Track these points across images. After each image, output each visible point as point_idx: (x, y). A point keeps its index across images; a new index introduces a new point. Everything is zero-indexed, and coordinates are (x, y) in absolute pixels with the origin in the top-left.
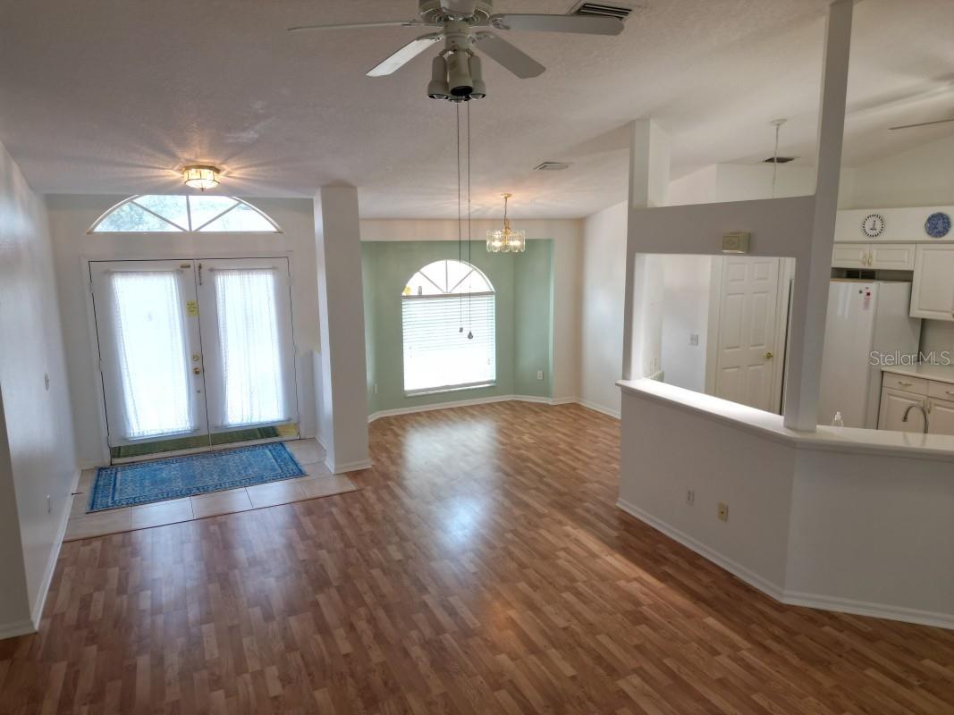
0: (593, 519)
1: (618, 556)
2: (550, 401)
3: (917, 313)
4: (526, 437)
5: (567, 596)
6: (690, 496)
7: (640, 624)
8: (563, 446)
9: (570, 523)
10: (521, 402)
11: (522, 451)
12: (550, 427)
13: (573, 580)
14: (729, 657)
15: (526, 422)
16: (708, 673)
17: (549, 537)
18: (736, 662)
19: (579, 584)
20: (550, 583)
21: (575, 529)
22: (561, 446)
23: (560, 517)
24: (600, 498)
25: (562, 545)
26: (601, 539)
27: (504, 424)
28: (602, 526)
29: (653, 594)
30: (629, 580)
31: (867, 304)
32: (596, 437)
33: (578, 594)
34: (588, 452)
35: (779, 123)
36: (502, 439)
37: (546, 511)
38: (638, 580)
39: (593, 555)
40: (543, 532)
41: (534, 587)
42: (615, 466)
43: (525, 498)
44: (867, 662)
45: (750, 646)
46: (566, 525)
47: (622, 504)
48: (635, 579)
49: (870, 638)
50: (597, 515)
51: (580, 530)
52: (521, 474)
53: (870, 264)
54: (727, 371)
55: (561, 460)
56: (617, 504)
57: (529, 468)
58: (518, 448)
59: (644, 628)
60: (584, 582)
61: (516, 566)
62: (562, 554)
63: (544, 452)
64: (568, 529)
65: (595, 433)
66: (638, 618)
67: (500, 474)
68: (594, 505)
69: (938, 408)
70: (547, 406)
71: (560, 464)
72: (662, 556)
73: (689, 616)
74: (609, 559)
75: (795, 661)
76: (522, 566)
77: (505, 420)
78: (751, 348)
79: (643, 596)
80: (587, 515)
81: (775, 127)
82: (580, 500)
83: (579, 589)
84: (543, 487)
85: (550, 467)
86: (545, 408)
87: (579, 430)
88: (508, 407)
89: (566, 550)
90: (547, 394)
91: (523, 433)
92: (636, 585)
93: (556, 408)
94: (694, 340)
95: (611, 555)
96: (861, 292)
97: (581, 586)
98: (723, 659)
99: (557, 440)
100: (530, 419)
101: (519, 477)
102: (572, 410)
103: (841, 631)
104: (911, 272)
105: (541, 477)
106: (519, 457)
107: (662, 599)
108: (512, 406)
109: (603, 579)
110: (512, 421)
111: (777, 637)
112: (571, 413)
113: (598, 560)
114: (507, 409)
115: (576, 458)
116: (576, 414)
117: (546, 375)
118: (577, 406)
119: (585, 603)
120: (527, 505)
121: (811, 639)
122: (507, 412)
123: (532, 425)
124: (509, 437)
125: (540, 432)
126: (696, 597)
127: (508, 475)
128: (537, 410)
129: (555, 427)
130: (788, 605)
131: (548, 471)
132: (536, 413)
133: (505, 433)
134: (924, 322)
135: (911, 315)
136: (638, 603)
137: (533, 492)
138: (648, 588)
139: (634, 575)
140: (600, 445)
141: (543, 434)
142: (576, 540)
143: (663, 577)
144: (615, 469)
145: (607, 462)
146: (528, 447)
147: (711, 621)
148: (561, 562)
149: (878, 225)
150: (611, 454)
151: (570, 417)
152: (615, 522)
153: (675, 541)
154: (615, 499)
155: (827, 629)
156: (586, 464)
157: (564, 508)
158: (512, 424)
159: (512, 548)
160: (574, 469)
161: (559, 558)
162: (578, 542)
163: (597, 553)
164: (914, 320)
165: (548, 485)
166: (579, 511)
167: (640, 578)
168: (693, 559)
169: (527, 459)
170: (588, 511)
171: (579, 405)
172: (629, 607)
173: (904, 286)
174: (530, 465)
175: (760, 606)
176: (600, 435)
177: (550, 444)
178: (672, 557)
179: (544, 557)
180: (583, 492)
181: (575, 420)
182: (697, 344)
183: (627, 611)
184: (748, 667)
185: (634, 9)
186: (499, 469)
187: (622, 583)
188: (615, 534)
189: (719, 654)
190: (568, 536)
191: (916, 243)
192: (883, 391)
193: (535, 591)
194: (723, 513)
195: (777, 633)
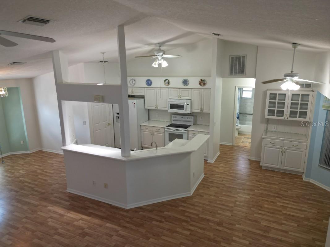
0: (58, 200)
1: (72, 212)
2: (29, 152)
3: (147, 107)
4: (21, 171)
5: (56, 237)
6: (94, 182)
7: (85, 236)
8: (39, 171)
9: (50, 205)
10: (15, 155)
11: (21, 179)
12: (31, 164)
13: (56, 229)
14: (116, 235)
15: (19, 164)
16: (111, 245)
17: (42, 214)
18: (118, 236)
19: (60, 230)
20: (48, 234)
21: (52, 207)
22: (38, 172)
23: (45, 204)
24: (59, 190)
25: (49, 216)
26: (64, 208)
27: (9, 167)
28: (63, 202)
29: (87, 223)
30: (78, 221)
31: (134, 106)
32: (52, 164)
33: (60, 234)
34: (50, 171)
35: (103, 53)
36: (9, 175)
37: (39, 203)
38: (81, 219)
39: (62, 216)
40: (39, 213)
41: (41, 239)
42: (63, 174)
43: (28, 200)
44: (152, 219)
45: (121, 228)
46: (48, 207)
47: (69, 190)
48: (80, 219)
49: (151, 211)
50: (60, 198)
51: (54, 207)
52: (23, 189)
53: (133, 94)
54: (97, 131)
55: (40, 178)
56: (67, 191)
57: (26, 185)
58: (18, 178)
59: (87, 238)
60: (61, 228)
61: (30, 233)
62: (50, 220)
63: (31, 176)
64: (50, 208)
65: (51, 162)
66: (84, 234)
67: (13, 192)
68: (58, 194)
69: (155, 134)
70: (28, 154)
71: (40, 180)
72: (88, 206)
73: (101, 226)
74: (69, 215)
75: (134, 227)
76: (33, 232)
77: (9, 165)
78: (103, 123)
79: (84, 225)
80: (56, 199)
81: (102, 54)
82: (52, 193)
83: (60, 232)
84: (35, 193)
85: (35, 182)
86: (27, 155)
87: (44, 162)
88: (8, 158)
89: (51, 217)
90: (27, 149)
91: (19, 170)
92: (81, 221)
93: (32, 154)
94: (85, 123)
95: (69, 213)
96: (132, 103)
97: (60, 231)
98: (115, 237)
99: (36, 169)
100: (21, 162)
101: (23, 191)
102: (39, 154)
103: (144, 212)
104: (144, 96)
105: (32, 188)
106: (20, 182)
107: (91, 223)
108: (11, 158)
109: (68, 224)
110: (13, 165)
111: (128, 221)
112: (39, 155)
113: (65, 217)
114: (9, 160)
115: (46, 175)
116: (42, 155)
117: (25, 141)
118: (41, 152)
119: (63, 237)
120: (29, 203)
121: (137, 218)
122: (9, 161)
123: (22, 165)
124: (13, 173)
125: (27, 167)
126: (102, 218)
127: (17, 192)
128: (23, 157)
129: (34, 163)
130: (129, 209)
131: (35, 184)
132: (23, 158)
133: (10, 172)
134: (149, 110)
135: (146, 108)
136: (83, 229)
137: (30, 196)
138: (85, 221)
139: (79, 218)
140: (55, 167)
141: (29, 168)
142: (54, 211)
143: (89, 215)
144: (63, 176)
145: (59, 174)
146: (23, 176)
147: (108, 225)
148: (50, 223)
149: (134, 82)
150: (60, 170)
151: (39, 157)
152: (67, 198)
153: (90, 199)
154: (66, 189)
155: (141, 213)
156: (51, 177)
157: (45, 199)
158: (13, 166)
159: (27, 225)
160: (46, 180)
161: (48, 222)
162: (55, 212)
163: (63, 214)
164: (146, 109)
165: (36, 191)
166: (52, 198)
167: (82, 218)
168: (98, 204)
169: (25, 182)
170: (56, 197)
171: (42, 151)
172: (80, 231)
173: (142, 100)
174: (26, 184)
175: (122, 213)
176: (53, 162)
177: (33, 172)
178: (91, 205)
179: (42, 224)
180: (52, 190)
181: (42, 158)
182: (86, 124)
183: (80, 234)
184: (122, 236)
185: (52, 21)
186: (11, 190)
187: (75, 223)
188: (68, 203)
189: (113, 236)
190: (50, 211)
191: (144, 87)
192: (142, 131)
193: (42, 241)
194: (106, 186)
195: (128, 220)
